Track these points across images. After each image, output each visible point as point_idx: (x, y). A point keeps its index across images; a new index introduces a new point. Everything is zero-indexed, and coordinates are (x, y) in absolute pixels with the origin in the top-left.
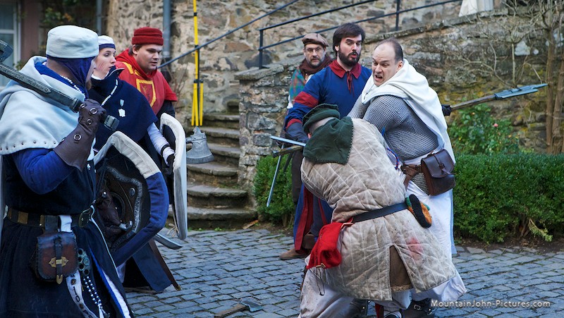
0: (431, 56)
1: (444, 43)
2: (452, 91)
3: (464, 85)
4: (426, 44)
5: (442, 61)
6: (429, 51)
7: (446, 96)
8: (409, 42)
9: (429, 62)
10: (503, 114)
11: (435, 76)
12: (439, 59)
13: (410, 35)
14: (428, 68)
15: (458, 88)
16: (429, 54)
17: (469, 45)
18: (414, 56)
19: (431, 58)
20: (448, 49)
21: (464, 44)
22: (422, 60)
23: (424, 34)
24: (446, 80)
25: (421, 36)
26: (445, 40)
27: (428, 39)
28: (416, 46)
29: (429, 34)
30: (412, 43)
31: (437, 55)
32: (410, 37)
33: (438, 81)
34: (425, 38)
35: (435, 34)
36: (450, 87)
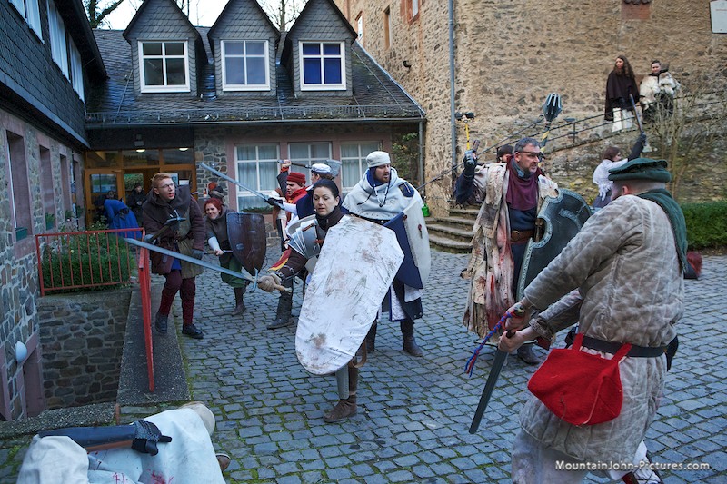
0: (593, 156)
1: (601, 148)
4: (590, 150)
6: (592, 153)
8: (580, 149)
9: (592, 159)
12: (598, 157)
13: (580, 145)
14: (592, 163)
22: (588, 158)
23: (589, 144)
25: (587, 145)
26: (601, 146)
27: (591, 146)
28: (585, 150)
29: (592, 143)
31: (597, 155)
32: (582, 146)
35: (596, 143)
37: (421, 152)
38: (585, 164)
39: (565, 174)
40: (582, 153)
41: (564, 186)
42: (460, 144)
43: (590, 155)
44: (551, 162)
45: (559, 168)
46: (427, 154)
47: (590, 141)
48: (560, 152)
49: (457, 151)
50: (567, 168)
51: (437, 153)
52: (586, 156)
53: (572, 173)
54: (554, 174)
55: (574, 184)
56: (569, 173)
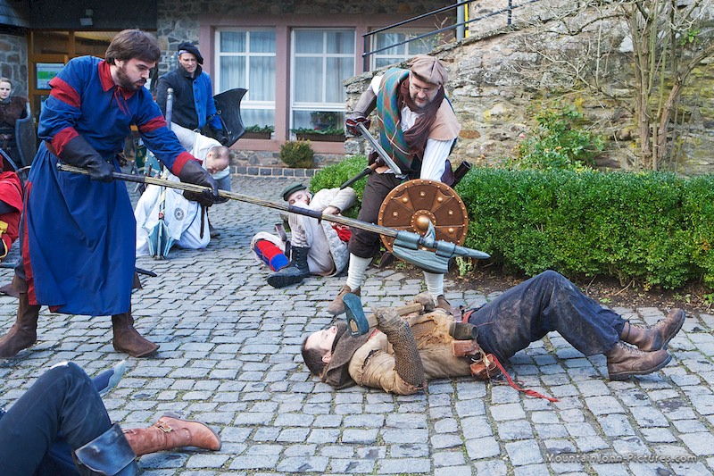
0: (527, 57)
1: (542, 41)
2: (548, 97)
5: (538, 62)
6: (525, 51)
8: (506, 41)
9: (524, 64)
10: (607, 125)
11: (530, 79)
12: (535, 60)
15: (552, 92)
16: (526, 54)
18: (510, 57)
19: (527, 59)
20: (546, 47)
21: (564, 40)
22: (518, 61)
23: (522, 31)
24: (541, 84)
25: (519, 34)
26: (543, 37)
28: (513, 45)
29: (527, 30)
30: (510, 42)
31: (533, 55)
33: (532, 86)
34: (523, 36)
36: (546, 92)
39: (475, 93)
40: (508, 51)
41: (473, 117)
43: (521, 55)
44: (454, 67)
45: (466, 79)
48: (471, 47)
50: (479, 81)
52: (515, 56)
53: (487, 91)
54: (457, 92)
55: (490, 112)
56: (482, 91)
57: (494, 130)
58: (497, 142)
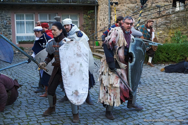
1: (171, 18)
2: (173, 29)
3: (175, 28)
4: (166, 19)
5: (170, 23)
6: (167, 20)
7: (171, 30)
8: (162, 18)
9: (167, 23)
11: (168, 26)
12: (169, 22)
13: (162, 17)
14: (167, 24)
15: (174, 28)
17: (177, 18)
18: (163, 22)
19: (167, 22)
20: (172, 19)
21: (175, 18)
22: (165, 22)
23: (166, 16)
24: (171, 27)
26: (171, 17)
27: (167, 17)
28: (164, 19)
29: (167, 16)
30: (163, 19)
31: (169, 21)
32: (163, 17)
33: (169, 27)
34: (166, 17)
36: (172, 28)
37: (96, 18)
38: (164, 25)
42: (112, 15)
46: (98, 19)
47: (166, 15)
49: (111, 18)
51: (102, 19)
55: (159, 33)
56: (157, 28)
57: (160, 36)
58: (160, 39)
